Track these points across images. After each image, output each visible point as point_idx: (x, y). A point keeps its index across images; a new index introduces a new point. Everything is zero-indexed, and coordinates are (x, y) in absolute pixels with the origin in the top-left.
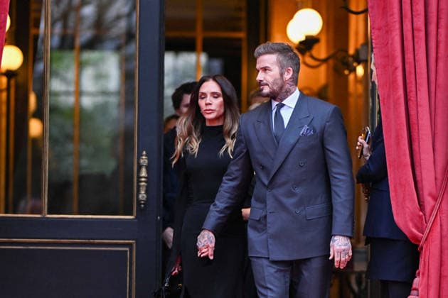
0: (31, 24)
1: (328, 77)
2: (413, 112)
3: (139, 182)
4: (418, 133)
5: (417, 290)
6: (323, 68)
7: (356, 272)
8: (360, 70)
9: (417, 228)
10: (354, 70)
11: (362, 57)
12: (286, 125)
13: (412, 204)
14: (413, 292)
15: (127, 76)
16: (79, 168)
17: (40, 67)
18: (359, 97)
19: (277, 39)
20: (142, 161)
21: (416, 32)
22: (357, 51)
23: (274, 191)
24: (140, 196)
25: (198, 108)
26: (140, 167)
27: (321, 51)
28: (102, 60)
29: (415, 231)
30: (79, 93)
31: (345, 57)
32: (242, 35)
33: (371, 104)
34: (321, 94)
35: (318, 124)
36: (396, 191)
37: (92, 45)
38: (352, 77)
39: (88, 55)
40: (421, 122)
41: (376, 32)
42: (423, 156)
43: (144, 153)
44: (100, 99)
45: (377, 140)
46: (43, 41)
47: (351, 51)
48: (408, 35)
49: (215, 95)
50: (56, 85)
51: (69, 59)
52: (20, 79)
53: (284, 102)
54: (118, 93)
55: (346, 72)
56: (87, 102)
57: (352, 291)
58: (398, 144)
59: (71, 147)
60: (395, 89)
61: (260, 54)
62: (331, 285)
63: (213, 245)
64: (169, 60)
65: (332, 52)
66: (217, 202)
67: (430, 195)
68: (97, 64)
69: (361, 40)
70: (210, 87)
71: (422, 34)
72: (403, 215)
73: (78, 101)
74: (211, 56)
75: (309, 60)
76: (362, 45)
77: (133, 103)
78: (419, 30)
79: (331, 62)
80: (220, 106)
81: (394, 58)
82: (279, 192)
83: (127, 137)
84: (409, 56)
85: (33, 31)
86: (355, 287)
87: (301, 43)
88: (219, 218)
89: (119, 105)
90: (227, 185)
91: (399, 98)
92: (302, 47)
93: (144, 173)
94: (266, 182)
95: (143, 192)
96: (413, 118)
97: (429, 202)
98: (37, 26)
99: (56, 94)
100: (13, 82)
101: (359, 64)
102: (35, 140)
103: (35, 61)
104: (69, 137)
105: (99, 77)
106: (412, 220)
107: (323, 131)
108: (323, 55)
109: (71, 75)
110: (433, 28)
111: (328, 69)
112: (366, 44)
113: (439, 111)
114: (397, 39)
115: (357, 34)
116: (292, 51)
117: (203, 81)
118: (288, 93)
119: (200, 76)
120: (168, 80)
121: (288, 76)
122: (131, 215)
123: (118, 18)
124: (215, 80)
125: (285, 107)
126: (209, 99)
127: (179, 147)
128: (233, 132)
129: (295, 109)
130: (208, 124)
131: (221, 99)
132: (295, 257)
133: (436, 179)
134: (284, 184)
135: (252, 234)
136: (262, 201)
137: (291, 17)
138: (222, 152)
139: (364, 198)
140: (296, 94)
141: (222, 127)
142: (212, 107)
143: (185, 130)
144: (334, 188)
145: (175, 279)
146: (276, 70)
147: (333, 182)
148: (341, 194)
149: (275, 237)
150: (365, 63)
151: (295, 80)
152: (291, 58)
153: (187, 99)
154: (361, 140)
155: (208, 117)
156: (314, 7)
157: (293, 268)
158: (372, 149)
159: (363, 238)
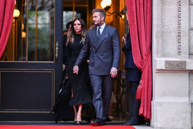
0: (22, 2)
1: (113, 18)
2: (139, 29)
3: (56, 51)
4: (141, 36)
5: (141, 84)
6: (112, 16)
7: (122, 79)
8: (123, 16)
10: (121, 16)
11: (124, 12)
12: (101, 34)
13: (139, 58)
14: (140, 85)
15: (52, 19)
16: (37, 47)
17: (25, 16)
18: (123, 24)
19: (98, 7)
20: (56, 45)
21: (140, 5)
22: (122, 11)
23: (97, 54)
24: (56, 56)
25: (74, 28)
26: (56, 47)
27: (111, 11)
28: (44, 13)
29: (140, 66)
30: (37, 24)
31: (118, 13)
32: (87, 6)
33: (126, 27)
34: (111, 24)
35: (111, 34)
36: (134, 53)
37: (41, 9)
38: (121, 18)
39: (40, 12)
40: (142, 32)
41: (128, 5)
42: (142, 43)
43: (57, 42)
44: (43, 26)
45: (128, 38)
46: (26, 8)
47: (120, 11)
48: (138, 5)
50: (30, 21)
51: (34, 13)
52: (19, 19)
53: (101, 27)
54: (49, 24)
55: (119, 17)
56: (39, 27)
57: (121, 84)
58: (135, 39)
59: (34, 40)
60: (134, 22)
61: (94, 12)
63: (78, 70)
64: (65, 14)
65: (114, 11)
66: (79, 57)
67: (145, 55)
68: (42, 15)
69: (123, 7)
70: (77, 22)
72: (137, 61)
73: (37, 27)
74: (77, 12)
75: (107, 13)
76: (124, 9)
77: (54, 27)
78: (141, 4)
79: (114, 14)
80: (80, 28)
81: (134, 13)
83: (52, 37)
84: (138, 12)
85: (23, 5)
86: (122, 83)
87: (105, 8)
88: (80, 62)
89: (49, 27)
90: (83, 51)
91: (135, 25)
92: (105, 9)
93: (57, 48)
94: (95, 51)
95: (57, 54)
96: (140, 31)
97: (144, 57)
98: (24, 3)
99: (30, 24)
100: (17, 21)
102: (24, 38)
103: (24, 14)
104: (34, 38)
105: (43, 19)
106: (139, 63)
107: (112, 36)
108: (112, 12)
109: (35, 18)
110: (145, 3)
111: (113, 16)
112: (125, 8)
113: (147, 29)
114: (135, 7)
115: (122, 5)
116: (103, 11)
117: (75, 20)
118: (102, 24)
119: (74, 19)
120: (64, 20)
121: (102, 19)
122: (53, 61)
124: (79, 20)
125: (101, 28)
126: (77, 26)
127: (68, 40)
128: (84, 36)
129: (104, 29)
130: (76, 33)
131: (80, 26)
132: (103, 74)
133: (147, 50)
134: (100, 52)
135: (90, 68)
136: (93, 57)
138: (81, 42)
139: (124, 56)
140: (104, 25)
141: (81, 34)
142: (78, 28)
143: (70, 35)
144: (114, 53)
145: (67, 81)
146: (99, 17)
147: (114, 51)
148: (116, 55)
149: (97, 68)
150: (125, 14)
151: (104, 20)
152: (103, 14)
153: (70, 26)
154: (123, 38)
155: (76, 31)
157: (103, 78)
158: (127, 41)
159: (124, 68)
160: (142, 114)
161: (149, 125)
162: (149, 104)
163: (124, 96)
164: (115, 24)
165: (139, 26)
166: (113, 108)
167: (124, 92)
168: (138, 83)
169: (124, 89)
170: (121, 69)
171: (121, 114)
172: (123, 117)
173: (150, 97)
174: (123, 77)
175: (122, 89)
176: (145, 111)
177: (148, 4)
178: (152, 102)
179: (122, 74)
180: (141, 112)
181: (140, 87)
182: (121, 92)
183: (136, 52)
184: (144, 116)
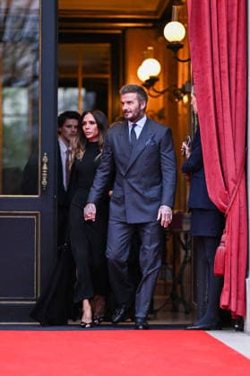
1: (164, 103)
2: (220, 126)
3: (42, 173)
4: (224, 140)
5: (224, 242)
6: (161, 98)
7: (184, 231)
8: (186, 99)
9: (224, 202)
10: (182, 98)
11: (187, 90)
13: (220, 186)
14: (222, 244)
15: (33, 103)
16: (2, 164)
18: (185, 116)
19: (131, 82)
20: (44, 159)
21: (222, 74)
22: (183, 86)
23: (128, 180)
24: (43, 182)
26: (42, 163)
27: (160, 86)
29: (222, 204)
30: (1, 115)
31: (175, 91)
32: (108, 76)
33: (193, 121)
34: (160, 115)
35: (157, 139)
36: (209, 177)
37: (8, 84)
38: (180, 103)
39: (6, 90)
40: (226, 132)
41: (196, 74)
42: (227, 155)
43: (45, 154)
44: (15, 119)
47: (180, 86)
48: (217, 75)
49: (92, 123)
53: (137, 124)
54: (28, 115)
55: (177, 100)
56: (7, 121)
57: (182, 243)
58: (211, 147)
60: (210, 111)
62: (168, 240)
63: (95, 212)
64: (61, 93)
65: (167, 87)
67: (232, 180)
68: (13, 96)
69: (186, 79)
71: (226, 75)
72: (215, 195)
74: (88, 91)
75: (152, 92)
76: (187, 82)
78: (224, 72)
79: (166, 93)
80: (95, 129)
81: (208, 91)
82: (131, 180)
83: (34, 144)
84: (218, 89)
86: (184, 241)
87: (147, 81)
89: (28, 124)
91: (211, 117)
93: (45, 167)
94: (124, 174)
95: (45, 180)
96: (221, 130)
97: (232, 185)
101: (185, 94)
105: (14, 104)
106: (221, 197)
108: (161, 89)
111: (164, 98)
112: (189, 81)
121: (143, 107)
123: (26, 65)
125: (137, 126)
129: (143, 128)
131: (95, 125)
133: (236, 170)
134: (135, 176)
137: (140, 64)
138: (97, 157)
141: (97, 142)
142: (90, 131)
155: (88, 136)
156: (155, 58)
158: (192, 150)
160: (226, 307)
161: (241, 329)
162: (242, 285)
163: (188, 267)
164: (167, 116)
165: (219, 120)
166: (165, 294)
167: (188, 259)
168: (218, 241)
169: (187, 253)
170: (182, 211)
171: (181, 307)
172: (187, 313)
173: (243, 270)
174: (186, 227)
175: (183, 253)
176: (233, 300)
177: (240, 73)
178: (247, 280)
179: (184, 221)
180: (224, 302)
181: (221, 248)
182: (182, 260)
183: (213, 174)
184: (230, 311)
